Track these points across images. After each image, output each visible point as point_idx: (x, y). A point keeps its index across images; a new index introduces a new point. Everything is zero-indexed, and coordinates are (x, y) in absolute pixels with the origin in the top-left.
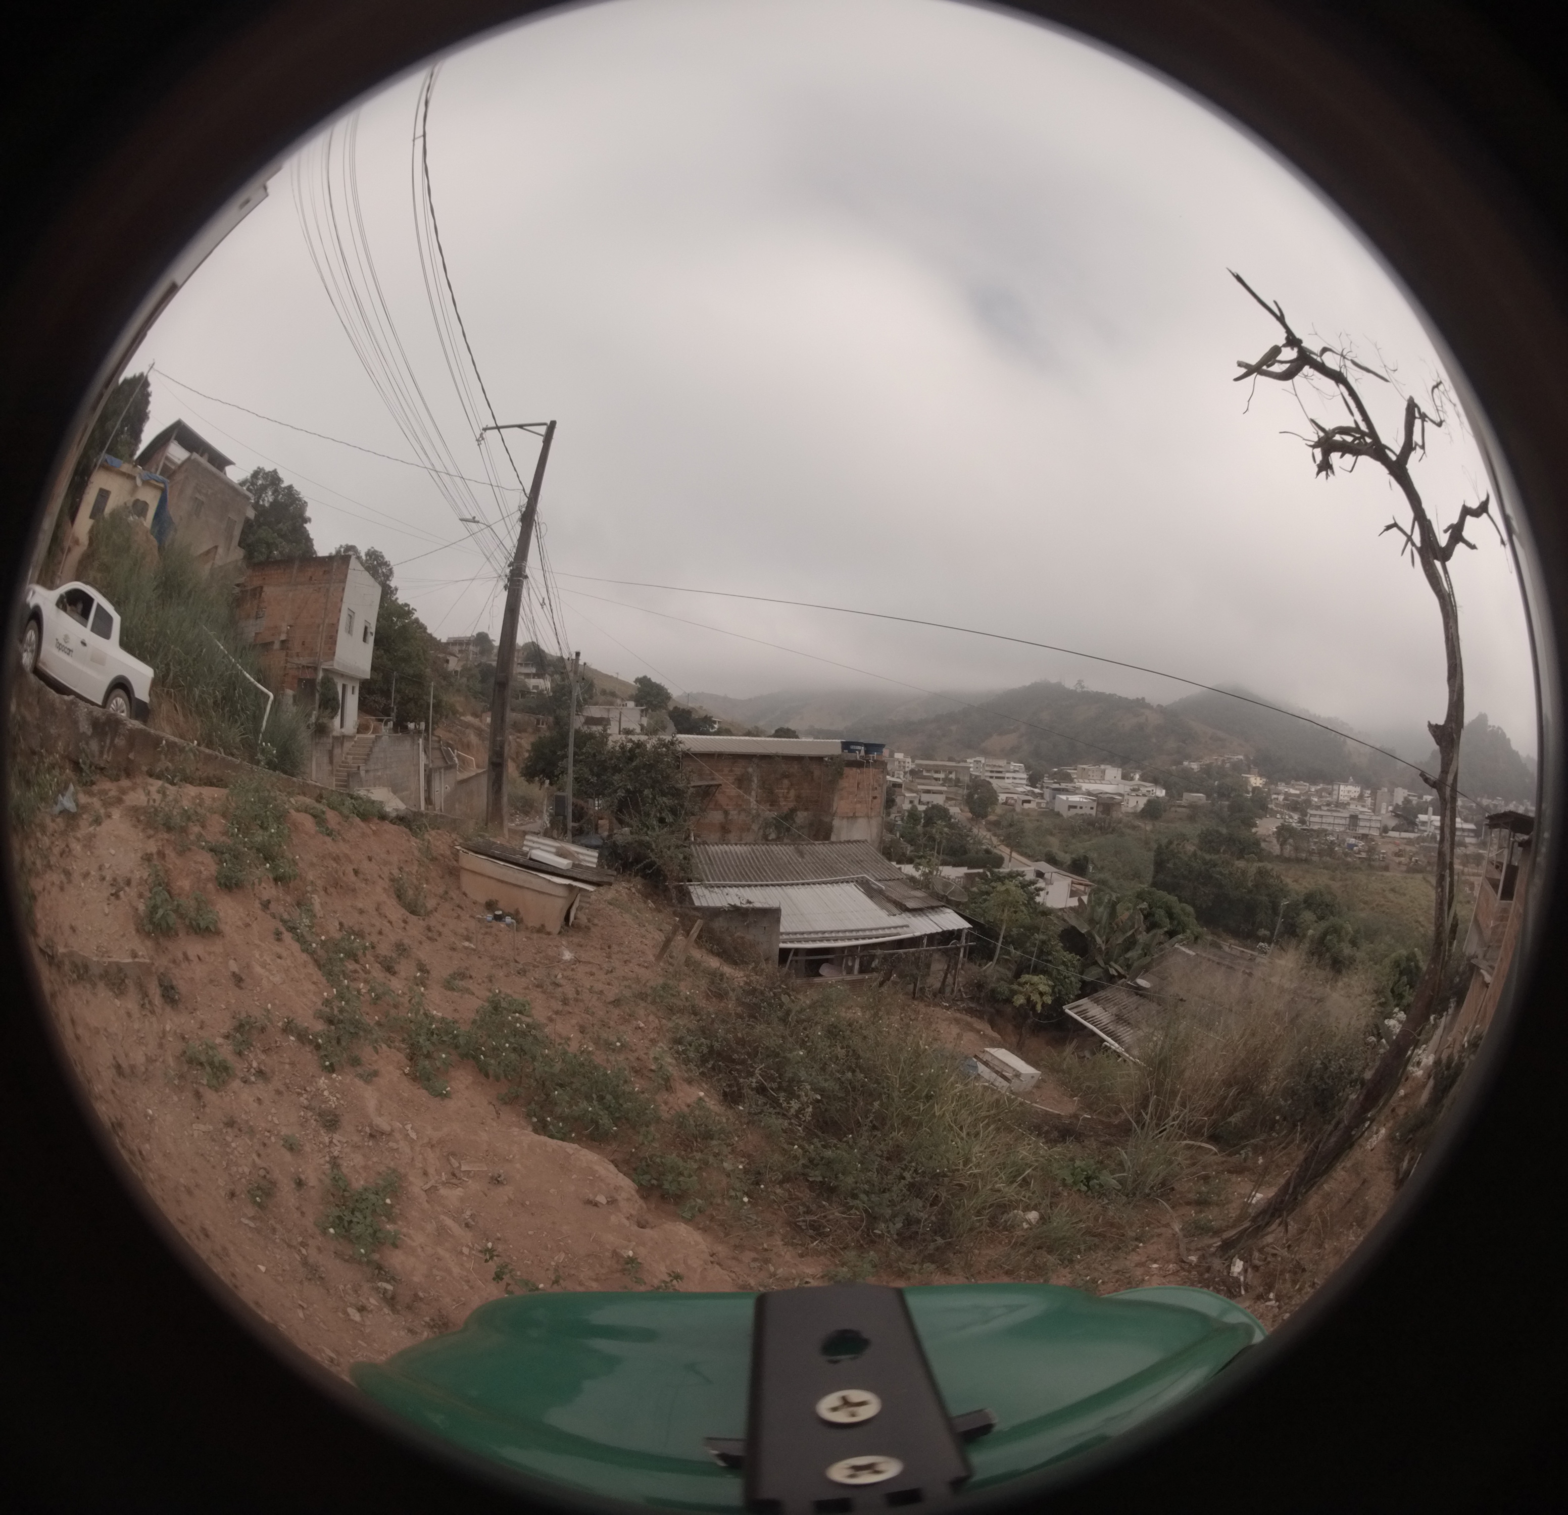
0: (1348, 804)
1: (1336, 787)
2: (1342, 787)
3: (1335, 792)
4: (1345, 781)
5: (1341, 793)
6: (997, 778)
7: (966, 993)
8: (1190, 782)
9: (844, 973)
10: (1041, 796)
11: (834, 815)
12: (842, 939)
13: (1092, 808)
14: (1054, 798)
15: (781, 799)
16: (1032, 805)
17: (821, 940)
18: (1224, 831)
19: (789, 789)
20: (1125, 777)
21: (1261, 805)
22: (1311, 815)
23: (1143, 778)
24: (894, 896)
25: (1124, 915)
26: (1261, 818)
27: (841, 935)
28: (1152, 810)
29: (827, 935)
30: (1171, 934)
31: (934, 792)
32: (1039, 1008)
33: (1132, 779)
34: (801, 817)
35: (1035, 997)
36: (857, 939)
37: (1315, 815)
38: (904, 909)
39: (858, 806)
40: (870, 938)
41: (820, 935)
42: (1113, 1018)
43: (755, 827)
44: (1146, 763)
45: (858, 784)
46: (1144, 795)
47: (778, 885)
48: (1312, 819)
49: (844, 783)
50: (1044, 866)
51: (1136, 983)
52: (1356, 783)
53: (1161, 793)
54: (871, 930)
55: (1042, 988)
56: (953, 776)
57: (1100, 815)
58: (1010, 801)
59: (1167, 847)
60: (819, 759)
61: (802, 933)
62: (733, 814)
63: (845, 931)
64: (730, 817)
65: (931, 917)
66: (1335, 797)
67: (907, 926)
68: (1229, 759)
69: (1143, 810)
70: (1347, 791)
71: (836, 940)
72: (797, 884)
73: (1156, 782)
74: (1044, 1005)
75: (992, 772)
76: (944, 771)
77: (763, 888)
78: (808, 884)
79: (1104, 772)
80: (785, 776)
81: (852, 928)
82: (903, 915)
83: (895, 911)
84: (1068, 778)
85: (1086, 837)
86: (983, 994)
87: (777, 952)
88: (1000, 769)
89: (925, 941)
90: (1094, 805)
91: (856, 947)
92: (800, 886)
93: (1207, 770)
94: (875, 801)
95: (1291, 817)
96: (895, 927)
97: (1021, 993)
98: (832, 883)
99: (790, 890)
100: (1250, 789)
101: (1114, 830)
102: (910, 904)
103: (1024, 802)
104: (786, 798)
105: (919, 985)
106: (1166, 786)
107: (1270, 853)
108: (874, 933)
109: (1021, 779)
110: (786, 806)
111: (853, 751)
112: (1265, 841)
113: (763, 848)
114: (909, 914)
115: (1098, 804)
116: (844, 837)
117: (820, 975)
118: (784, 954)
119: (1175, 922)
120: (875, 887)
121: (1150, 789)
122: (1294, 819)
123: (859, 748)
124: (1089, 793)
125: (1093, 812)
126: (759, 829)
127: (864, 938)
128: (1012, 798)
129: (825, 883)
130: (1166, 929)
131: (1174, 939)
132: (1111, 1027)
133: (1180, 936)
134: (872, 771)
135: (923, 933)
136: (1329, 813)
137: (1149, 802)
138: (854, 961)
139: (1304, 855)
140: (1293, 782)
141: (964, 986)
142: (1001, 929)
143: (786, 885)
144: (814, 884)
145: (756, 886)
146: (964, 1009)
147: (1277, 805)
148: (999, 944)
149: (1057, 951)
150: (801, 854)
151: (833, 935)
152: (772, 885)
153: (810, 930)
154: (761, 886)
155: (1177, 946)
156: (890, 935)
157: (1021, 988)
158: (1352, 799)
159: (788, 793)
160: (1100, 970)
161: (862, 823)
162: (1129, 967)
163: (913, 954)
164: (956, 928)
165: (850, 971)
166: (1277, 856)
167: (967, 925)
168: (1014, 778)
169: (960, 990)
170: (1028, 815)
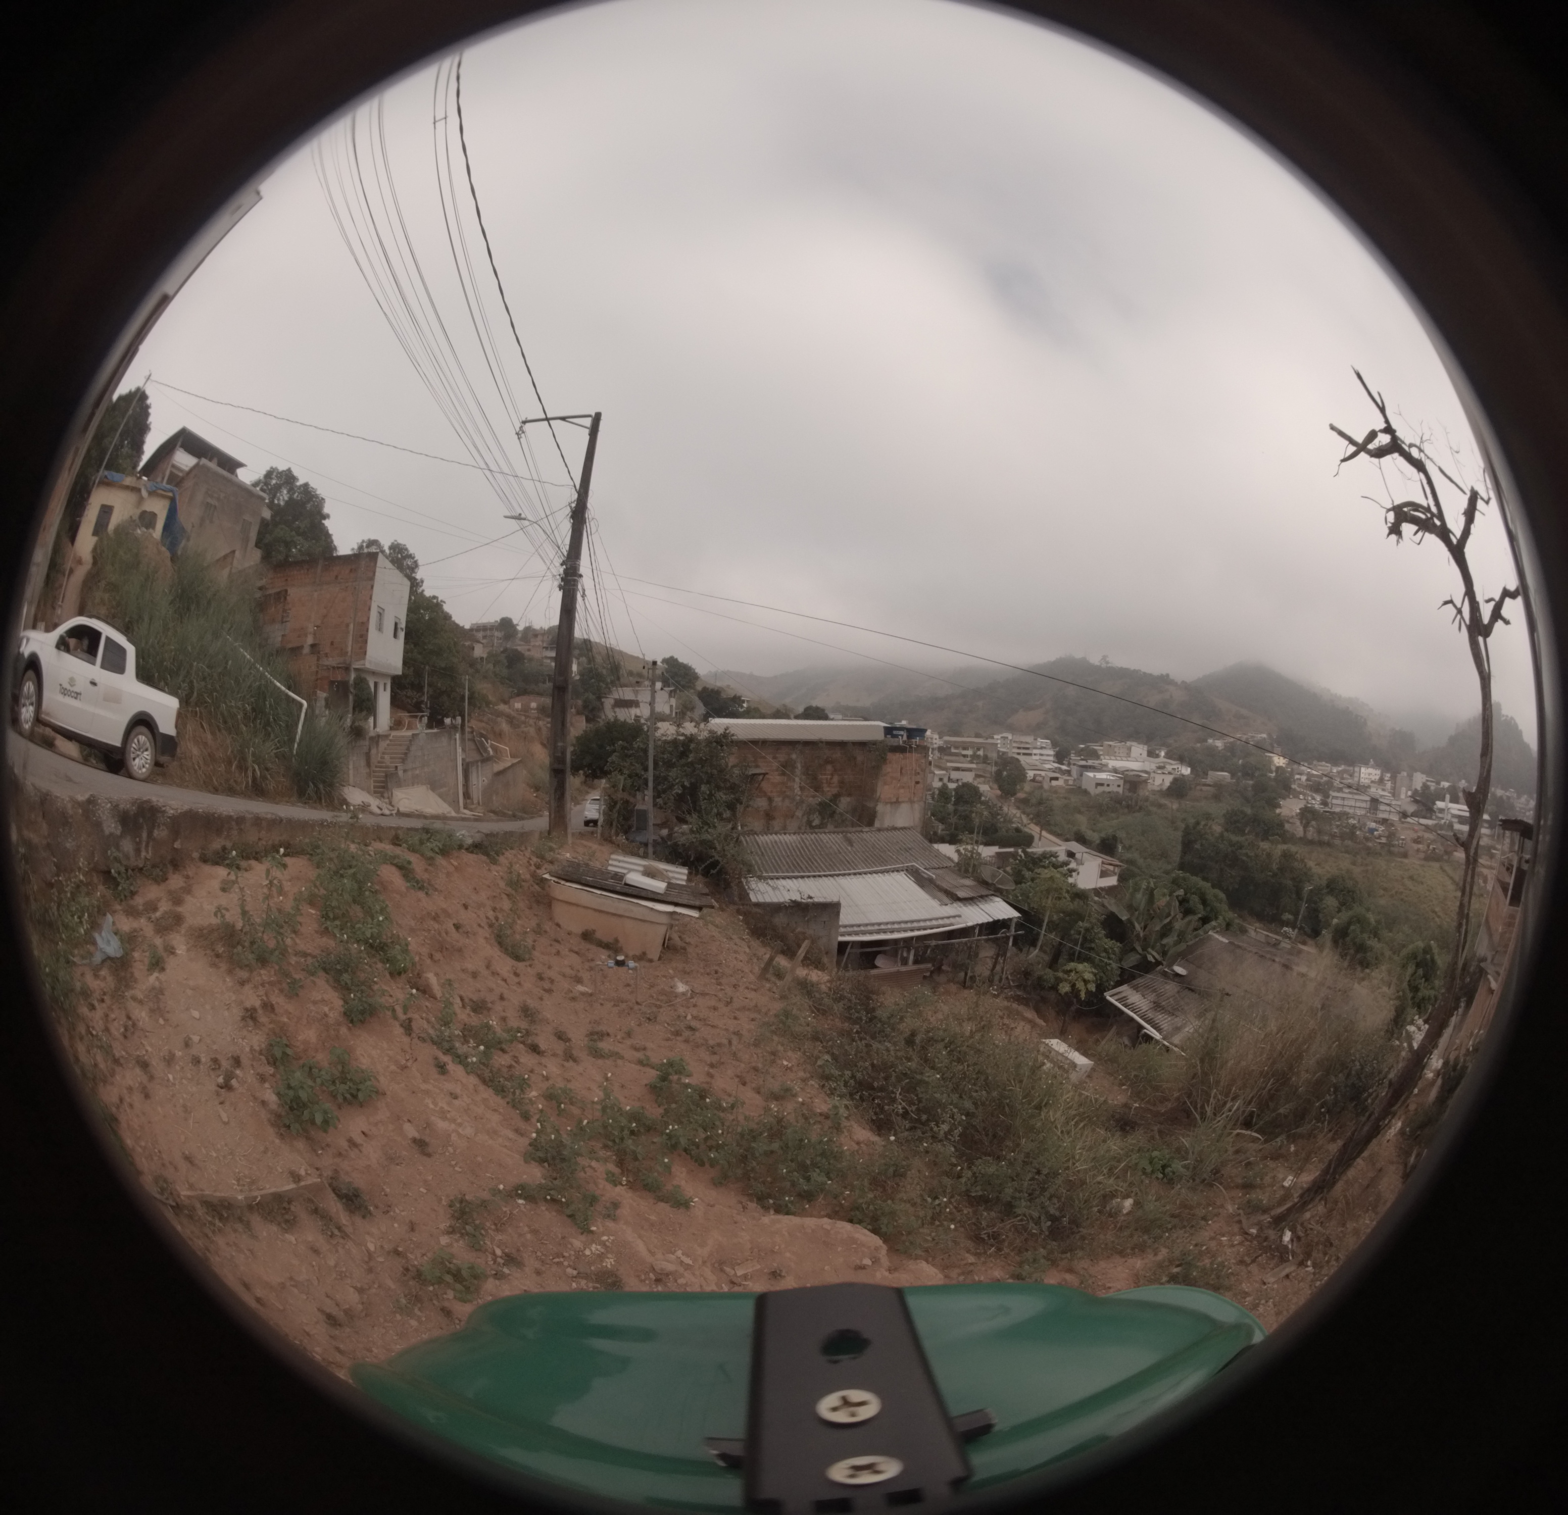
0: (1369, 787)
1: (1357, 769)
2: (1363, 770)
3: (1356, 774)
4: (1366, 764)
5: (1362, 775)
6: (1024, 754)
7: (1013, 981)
8: (1215, 761)
9: (899, 964)
10: (1069, 773)
11: (878, 800)
12: (899, 931)
13: (1119, 786)
14: (1081, 775)
15: (825, 785)
16: (1060, 783)
17: (878, 932)
18: (1249, 811)
19: (832, 775)
20: (1151, 754)
21: (1284, 785)
22: (1334, 797)
23: (1168, 756)
24: (945, 885)
25: (1162, 901)
26: (1284, 798)
27: (896, 926)
28: (1178, 789)
29: (883, 927)
30: (1205, 920)
31: (964, 770)
32: (1083, 995)
33: (1158, 756)
34: (845, 802)
35: (1080, 985)
36: (912, 930)
37: (1337, 798)
38: (956, 899)
39: (902, 791)
40: (925, 929)
41: (876, 927)
42: (1152, 1005)
43: (799, 813)
44: (1171, 741)
45: (901, 769)
46: (1170, 773)
47: (831, 876)
48: (1334, 801)
49: (887, 769)
50: (1075, 846)
51: (1173, 971)
52: (1377, 766)
53: (1186, 771)
54: (925, 920)
55: (1088, 976)
56: (981, 753)
57: (1127, 794)
58: (1038, 778)
59: (1194, 828)
60: (862, 745)
61: (859, 926)
62: (778, 800)
63: (899, 923)
64: (774, 804)
65: (981, 906)
66: (1356, 779)
67: (959, 916)
68: (1253, 737)
69: (1169, 788)
70: (1367, 774)
71: (892, 931)
72: (849, 874)
73: (1181, 760)
74: (1088, 992)
75: (1019, 748)
76: (973, 748)
77: (817, 879)
78: (860, 874)
79: (1129, 749)
80: (828, 762)
81: (906, 919)
82: (955, 905)
83: (946, 899)
84: (1095, 755)
85: (1113, 815)
86: (1029, 982)
87: (836, 946)
88: (1028, 746)
89: (977, 931)
90: (1121, 783)
91: (912, 938)
92: (852, 876)
93: (1231, 749)
94: (918, 785)
95: (1314, 799)
96: (948, 918)
97: (1066, 980)
98: (882, 872)
99: (842, 881)
100: (1274, 768)
101: (1141, 808)
102: (961, 894)
103: (1052, 779)
104: (829, 783)
105: (969, 974)
106: (1190, 764)
107: (1293, 834)
108: (928, 923)
109: (1048, 755)
110: (830, 791)
111: (896, 736)
112: (1288, 822)
113: (812, 837)
114: (960, 904)
115: (1125, 782)
116: (887, 823)
117: (875, 967)
118: (842, 946)
119: (1208, 909)
120: (926, 876)
121: (1176, 767)
122: (1316, 801)
123: (902, 733)
124: (1115, 771)
125: (1120, 790)
126: (803, 815)
127: (919, 929)
128: (1040, 775)
129: (876, 872)
130: (1200, 916)
131: (1207, 926)
132: (1150, 1015)
133: (1214, 923)
134: (915, 756)
135: (975, 923)
136: (1350, 796)
137: (1175, 780)
138: (909, 951)
139: (1326, 838)
140: (1315, 762)
141: (1011, 974)
142: (1044, 915)
143: (838, 875)
144: (865, 873)
145: (809, 877)
146: (1012, 997)
147: (1300, 785)
148: (1043, 932)
149: (1100, 939)
150: (850, 842)
151: (889, 926)
152: (825, 876)
153: (867, 922)
154: (814, 876)
155: (1210, 933)
156: (943, 926)
157: (1066, 976)
158: (1372, 782)
159: (831, 779)
160: (1138, 956)
161: (905, 808)
162: (1164, 953)
163: (966, 943)
164: (1006, 917)
165: (905, 962)
166: (1301, 838)
167: (1014, 914)
168: (1041, 755)
169: (1007, 978)
170: (1056, 792)
